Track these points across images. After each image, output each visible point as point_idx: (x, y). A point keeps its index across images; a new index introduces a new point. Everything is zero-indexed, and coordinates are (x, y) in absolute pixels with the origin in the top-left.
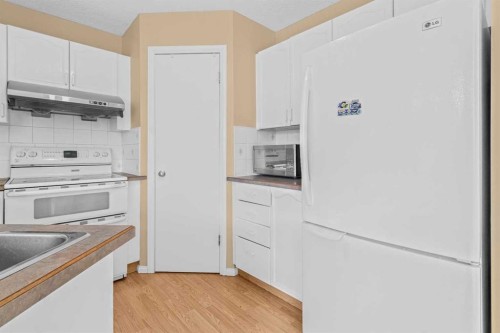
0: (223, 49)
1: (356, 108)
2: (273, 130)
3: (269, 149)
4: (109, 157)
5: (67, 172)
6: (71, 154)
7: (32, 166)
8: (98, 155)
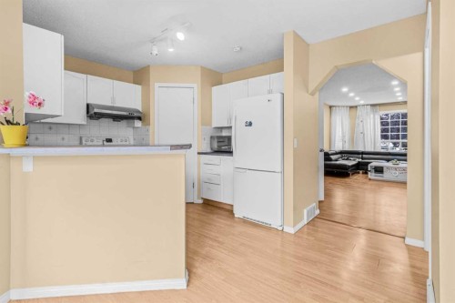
0: (195, 85)
1: (250, 124)
2: (221, 128)
3: (219, 137)
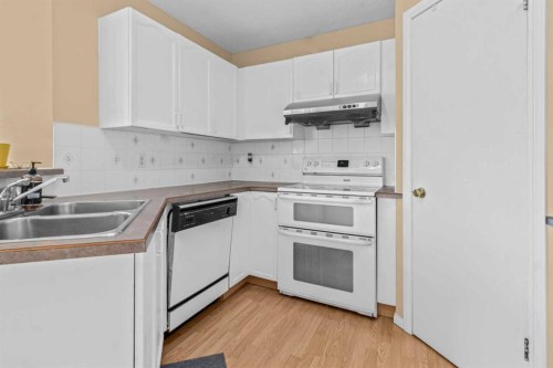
4: (380, 167)
5: (339, 181)
6: (343, 164)
7: (315, 174)
8: (368, 164)
